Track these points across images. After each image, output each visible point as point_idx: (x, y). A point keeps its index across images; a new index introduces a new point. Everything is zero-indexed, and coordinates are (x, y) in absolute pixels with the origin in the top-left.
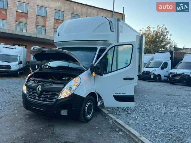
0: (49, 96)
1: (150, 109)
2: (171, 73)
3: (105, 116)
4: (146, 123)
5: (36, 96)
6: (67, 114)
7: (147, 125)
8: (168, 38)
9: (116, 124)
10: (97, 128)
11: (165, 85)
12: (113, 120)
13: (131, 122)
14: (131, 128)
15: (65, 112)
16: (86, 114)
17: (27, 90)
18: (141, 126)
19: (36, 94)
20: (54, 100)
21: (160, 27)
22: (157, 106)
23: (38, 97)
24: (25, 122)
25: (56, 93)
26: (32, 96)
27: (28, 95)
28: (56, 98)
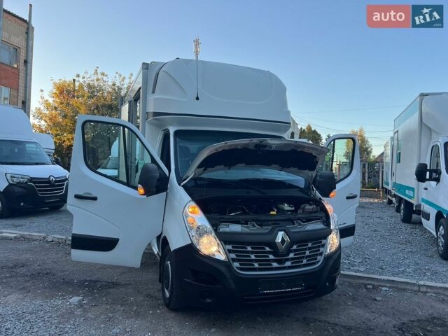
0: (307, 253)
20: (319, 258)
21: (124, 78)
25: (321, 242)
26: (256, 265)
27: (236, 265)
28: (321, 254)
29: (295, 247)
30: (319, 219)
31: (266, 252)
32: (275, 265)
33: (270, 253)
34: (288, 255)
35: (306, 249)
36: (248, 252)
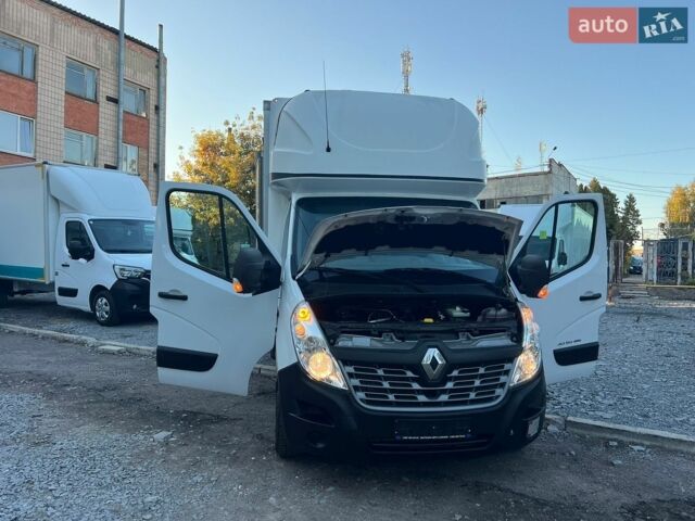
0: (477, 383)
5: (414, 391)
15: (535, 424)
17: (353, 376)
20: (499, 391)
25: (503, 367)
26: (391, 397)
27: (360, 395)
28: (502, 385)
29: (455, 373)
30: (504, 331)
31: (408, 379)
32: (422, 398)
33: (414, 380)
34: (445, 385)
35: (475, 377)
36: (379, 377)
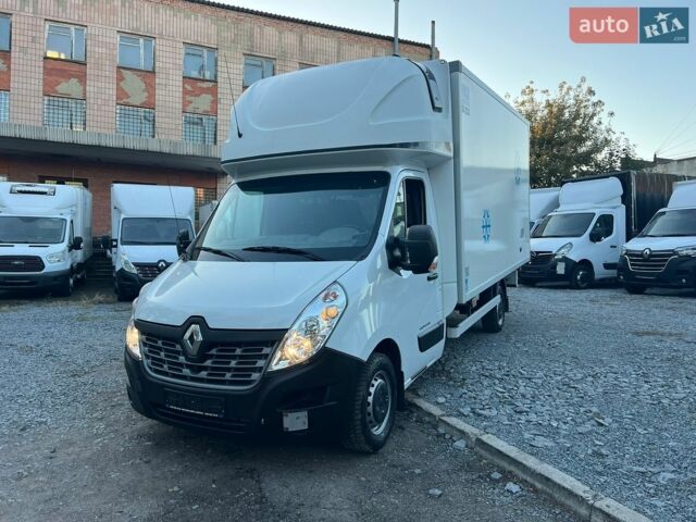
0: (233, 363)
1: (591, 392)
2: (629, 253)
3: (435, 427)
4: (598, 443)
5: (181, 365)
6: (306, 427)
7: (604, 451)
8: (603, 127)
9: (483, 452)
10: (418, 471)
11: (613, 298)
12: (468, 437)
13: (541, 442)
14: (550, 468)
15: (298, 418)
16: (371, 422)
17: (145, 345)
18: (582, 456)
19: (182, 359)
20: (256, 376)
21: (569, 89)
22: (616, 379)
23: (188, 366)
24: (146, 462)
25: (261, 350)
26: (166, 368)
27: (149, 362)
28: (259, 370)
29: (214, 352)
31: (176, 352)
32: (186, 371)
34: (205, 362)
36: (159, 348)
